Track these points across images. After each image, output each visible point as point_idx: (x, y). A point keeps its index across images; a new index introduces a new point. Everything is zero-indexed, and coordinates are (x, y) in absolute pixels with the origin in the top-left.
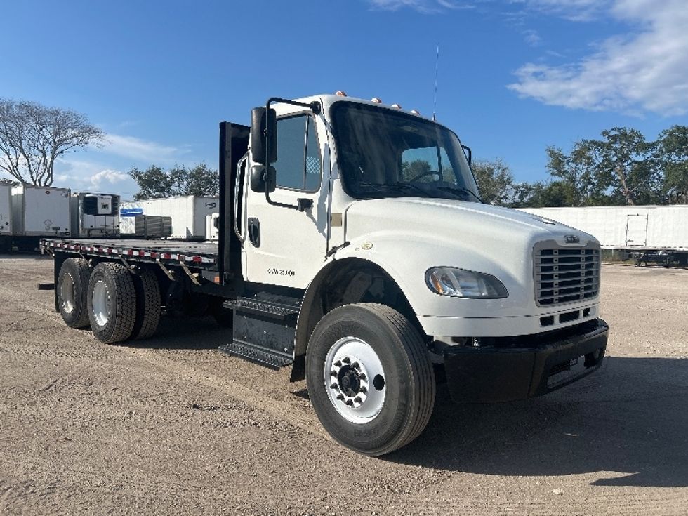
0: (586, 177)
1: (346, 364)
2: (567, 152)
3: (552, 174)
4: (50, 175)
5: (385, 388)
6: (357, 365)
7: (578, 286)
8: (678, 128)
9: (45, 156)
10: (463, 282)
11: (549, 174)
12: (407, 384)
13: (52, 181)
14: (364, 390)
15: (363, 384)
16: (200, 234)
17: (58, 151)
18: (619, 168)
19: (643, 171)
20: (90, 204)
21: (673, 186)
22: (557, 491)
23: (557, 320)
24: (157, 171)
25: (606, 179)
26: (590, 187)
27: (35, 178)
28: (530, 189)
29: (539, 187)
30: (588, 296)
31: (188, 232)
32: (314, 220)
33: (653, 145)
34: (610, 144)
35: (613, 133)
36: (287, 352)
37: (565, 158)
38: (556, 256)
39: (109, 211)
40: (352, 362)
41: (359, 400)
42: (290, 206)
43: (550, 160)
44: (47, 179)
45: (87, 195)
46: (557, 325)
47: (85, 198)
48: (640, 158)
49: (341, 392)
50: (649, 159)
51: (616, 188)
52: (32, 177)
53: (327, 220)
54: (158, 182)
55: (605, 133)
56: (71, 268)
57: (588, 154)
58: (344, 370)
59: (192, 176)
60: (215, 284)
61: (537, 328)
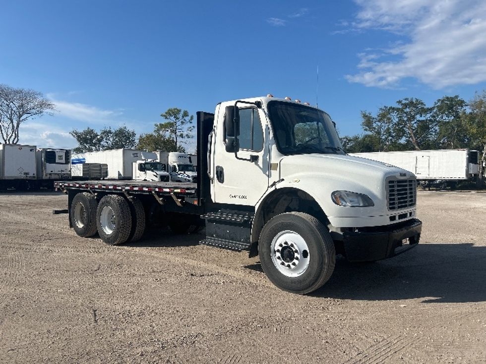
0: (388, 131)
1: (285, 245)
2: (374, 115)
3: (366, 130)
4: (17, 136)
5: (309, 257)
6: (292, 245)
7: (406, 200)
8: (447, 98)
9: (12, 122)
10: (350, 198)
11: (363, 129)
12: (323, 253)
13: (18, 140)
14: (297, 259)
15: (296, 255)
16: (128, 175)
17: (21, 119)
18: (409, 125)
19: (424, 127)
20: (50, 156)
21: (444, 137)
22: (402, 306)
23: (397, 218)
24: (90, 132)
25: (401, 132)
26: (390, 138)
27: (5, 138)
28: (350, 140)
29: (356, 138)
30: (411, 205)
31: (119, 174)
32: (260, 167)
33: (431, 110)
34: (403, 108)
35: (404, 102)
36: (243, 242)
37: (374, 118)
38: (395, 184)
39: (63, 161)
40: (289, 244)
41: (294, 264)
42: (245, 159)
43: (363, 120)
44: (14, 139)
45: (48, 150)
46: (397, 221)
47: (47, 152)
48: (423, 118)
49: (283, 261)
50: (429, 119)
51: (407, 139)
52: (3, 138)
53: (268, 167)
54: (91, 140)
55: (400, 102)
56: (83, 199)
57: (389, 116)
58: (284, 248)
59: (116, 135)
60: (195, 205)
61: (388, 222)
